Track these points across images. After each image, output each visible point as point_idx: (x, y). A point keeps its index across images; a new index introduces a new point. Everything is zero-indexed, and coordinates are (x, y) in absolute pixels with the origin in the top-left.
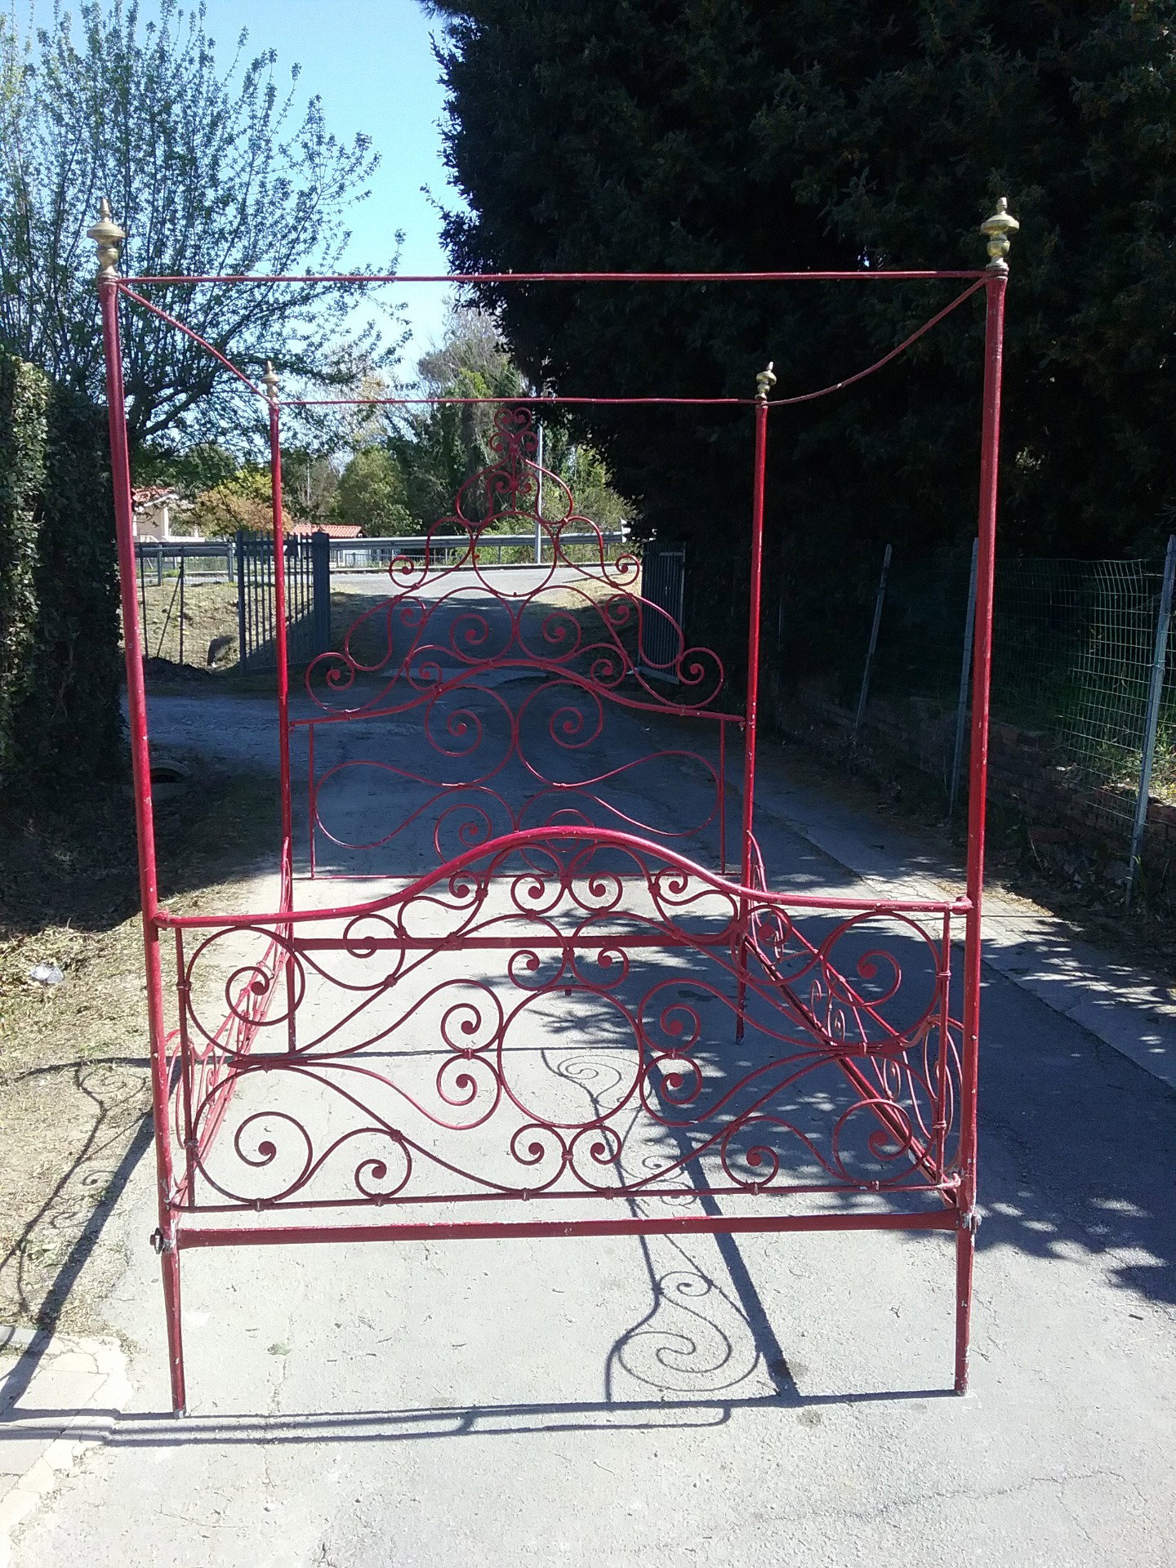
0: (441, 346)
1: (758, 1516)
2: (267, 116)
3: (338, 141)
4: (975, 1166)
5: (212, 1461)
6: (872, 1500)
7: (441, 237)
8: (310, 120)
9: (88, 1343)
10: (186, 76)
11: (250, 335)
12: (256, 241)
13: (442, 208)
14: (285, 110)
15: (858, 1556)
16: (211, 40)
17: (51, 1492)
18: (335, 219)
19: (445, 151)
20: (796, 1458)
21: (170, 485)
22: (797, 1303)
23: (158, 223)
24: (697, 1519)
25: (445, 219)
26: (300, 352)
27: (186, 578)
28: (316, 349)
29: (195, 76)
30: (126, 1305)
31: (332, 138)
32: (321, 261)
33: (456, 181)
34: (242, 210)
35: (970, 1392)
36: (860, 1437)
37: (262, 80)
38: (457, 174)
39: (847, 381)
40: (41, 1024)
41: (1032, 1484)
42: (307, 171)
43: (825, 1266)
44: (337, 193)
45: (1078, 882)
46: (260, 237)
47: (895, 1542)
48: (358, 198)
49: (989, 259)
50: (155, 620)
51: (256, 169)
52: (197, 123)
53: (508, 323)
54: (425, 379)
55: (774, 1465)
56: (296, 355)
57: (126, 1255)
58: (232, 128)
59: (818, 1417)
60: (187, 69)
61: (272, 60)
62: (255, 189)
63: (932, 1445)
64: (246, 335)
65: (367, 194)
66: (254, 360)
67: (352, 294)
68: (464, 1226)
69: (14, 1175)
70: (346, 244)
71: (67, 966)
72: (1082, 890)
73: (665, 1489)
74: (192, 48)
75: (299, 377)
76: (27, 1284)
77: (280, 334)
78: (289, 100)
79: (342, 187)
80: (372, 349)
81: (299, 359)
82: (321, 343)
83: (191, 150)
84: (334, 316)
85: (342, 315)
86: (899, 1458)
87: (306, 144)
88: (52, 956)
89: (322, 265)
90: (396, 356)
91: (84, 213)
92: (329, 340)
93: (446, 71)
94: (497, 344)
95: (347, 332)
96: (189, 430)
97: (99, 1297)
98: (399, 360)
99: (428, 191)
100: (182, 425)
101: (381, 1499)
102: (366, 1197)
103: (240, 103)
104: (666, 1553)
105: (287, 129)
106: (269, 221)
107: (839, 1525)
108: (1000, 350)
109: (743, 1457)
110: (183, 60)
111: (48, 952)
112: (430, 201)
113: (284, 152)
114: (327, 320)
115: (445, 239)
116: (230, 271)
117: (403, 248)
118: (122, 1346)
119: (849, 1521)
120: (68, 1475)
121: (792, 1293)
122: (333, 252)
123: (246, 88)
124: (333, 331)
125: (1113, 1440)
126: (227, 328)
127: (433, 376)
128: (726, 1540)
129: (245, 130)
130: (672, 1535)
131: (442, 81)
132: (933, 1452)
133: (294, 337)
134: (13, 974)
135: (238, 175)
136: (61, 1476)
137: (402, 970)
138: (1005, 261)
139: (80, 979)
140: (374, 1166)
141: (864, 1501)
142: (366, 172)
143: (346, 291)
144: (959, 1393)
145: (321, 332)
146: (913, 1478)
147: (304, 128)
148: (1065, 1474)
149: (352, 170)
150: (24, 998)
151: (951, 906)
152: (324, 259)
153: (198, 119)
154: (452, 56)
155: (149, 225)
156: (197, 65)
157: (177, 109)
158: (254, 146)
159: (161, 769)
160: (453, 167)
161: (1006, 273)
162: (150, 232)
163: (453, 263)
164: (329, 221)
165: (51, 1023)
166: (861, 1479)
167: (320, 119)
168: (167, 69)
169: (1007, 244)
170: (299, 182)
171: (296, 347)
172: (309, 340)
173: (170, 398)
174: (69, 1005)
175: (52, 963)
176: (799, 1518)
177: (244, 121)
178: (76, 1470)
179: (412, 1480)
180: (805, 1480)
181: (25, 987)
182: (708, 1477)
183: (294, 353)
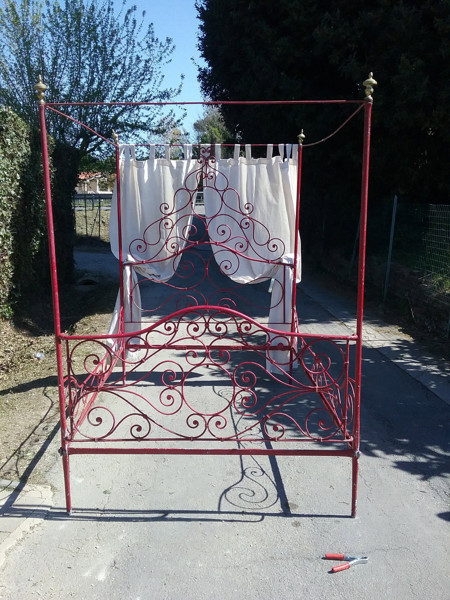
0: (202, 118)
1: (272, 558)
2: (133, 31)
3: (160, 41)
4: (359, 434)
5: (79, 530)
6: (315, 554)
7: (198, 78)
8: (149, 33)
9: (40, 487)
10: (103, 16)
11: (125, 115)
12: (129, 79)
13: (199, 66)
14: (140, 29)
15: (306, 573)
16: (112, 2)
17: (21, 539)
18: (158, 71)
19: (199, 44)
20: (289, 538)
21: (95, 173)
22: (297, 482)
23: (92, 72)
24: (250, 558)
25: (199, 71)
26: (145, 121)
27: (101, 208)
28: (151, 120)
29: (106, 16)
30: (55, 474)
31: (157, 39)
32: (153, 87)
33: (203, 56)
34: (123, 67)
35: (357, 517)
36: (314, 531)
37: (131, 17)
38: (203, 53)
39: (326, 139)
40: (36, 373)
41: (375, 551)
42: (148, 53)
43: (310, 469)
44: (159, 60)
45: (429, 329)
46: (131, 77)
47: (321, 569)
48: (167, 62)
49: (365, 96)
50: (91, 223)
51: (129, 51)
52: (107, 34)
53: (224, 110)
54: (196, 131)
55: (281, 540)
56: (143, 123)
57: (56, 457)
58: (120, 36)
59: (299, 523)
60: (103, 13)
61: (135, 9)
62: (128, 60)
63: (340, 535)
64: (124, 115)
65: (170, 61)
66: (127, 125)
67: (164, 99)
68: (171, 450)
69: (20, 428)
70: (162, 80)
71: (48, 352)
72: (431, 332)
73: (239, 547)
74: (105, 5)
75: (144, 131)
76: (21, 466)
77: (137, 115)
78: (141, 25)
79: (161, 58)
80: (172, 120)
81: (145, 124)
82: (153, 118)
83: (104, 44)
84: (157, 107)
85: (161, 107)
86: (327, 540)
87: (147, 42)
88: (43, 349)
89: (153, 88)
90: (181, 123)
91: (64, 69)
92: (156, 117)
93: (199, 13)
94: (219, 118)
95: (162, 114)
96: (103, 151)
97: (46, 471)
98: (182, 124)
99: (193, 60)
100: (100, 149)
101: (137, 546)
102: (134, 438)
103: (123, 26)
104: (237, 569)
105: (140, 36)
106: (134, 71)
107: (301, 562)
108: (369, 130)
109: (270, 536)
110: (101, 10)
111: (41, 347)
112: (194, 64)
113: (139, 45)
114: (155, 109)
115: (199, 78)
116: (119, 91)
117: (184, 81)
118: (51, 489)
119: (305, 561)
120: (27, 533)
121: (296, 478)
122: (157, 83)
123: (126, 20)
124: (157, 114)
125: (408, 536)
126: (117, 113)
127: (199, 130)
128: (259, 565)
129: (125, 37)
130: (240, 563)
131: (198, 17)
132: (340, 538)
133: (143, 116)
134: (28, 355)
135: (122, 54)
136: (25, 533)
137: (148, 356)
138: (371, 96)
139: (51, 357)
140: (137, 427)
141: (312, 554)
142: (170, 52)
143: (162, 98)
144: (353, 517)
145: (153, 114)
146: (331, 547)
147: (147, 35)
148: (388, 548)
149: (165, 52)
150: (31, 364)
151: (349, 337)
152: (154, 86)
153: (107, 32)
154: (202, 8)
155: (88, 73)
156: (106, 12)
157: (99, 29)
158: (128, 43)
159: (87, 280)
160: (201, 51)
161: (372, 101)
162: (89, 76)
163: (202, 87)
164: (156, 71)
165: (39, 373)
166: (312, 546)
167: (153, 32)
168: (95, 14)
169: (372, 90)
170: (145, 56)
171: (144, 120)
172: (149, 117)
173: (96, 139)
174: (46, 367)
175: (42, 351)
176: (287, 559)
177: (125, 33)
178: (31, 532)
179: (149, 540)
180: (291, 546)
181: (32, 360)
182: (256, 543)
183: (142, 122)
